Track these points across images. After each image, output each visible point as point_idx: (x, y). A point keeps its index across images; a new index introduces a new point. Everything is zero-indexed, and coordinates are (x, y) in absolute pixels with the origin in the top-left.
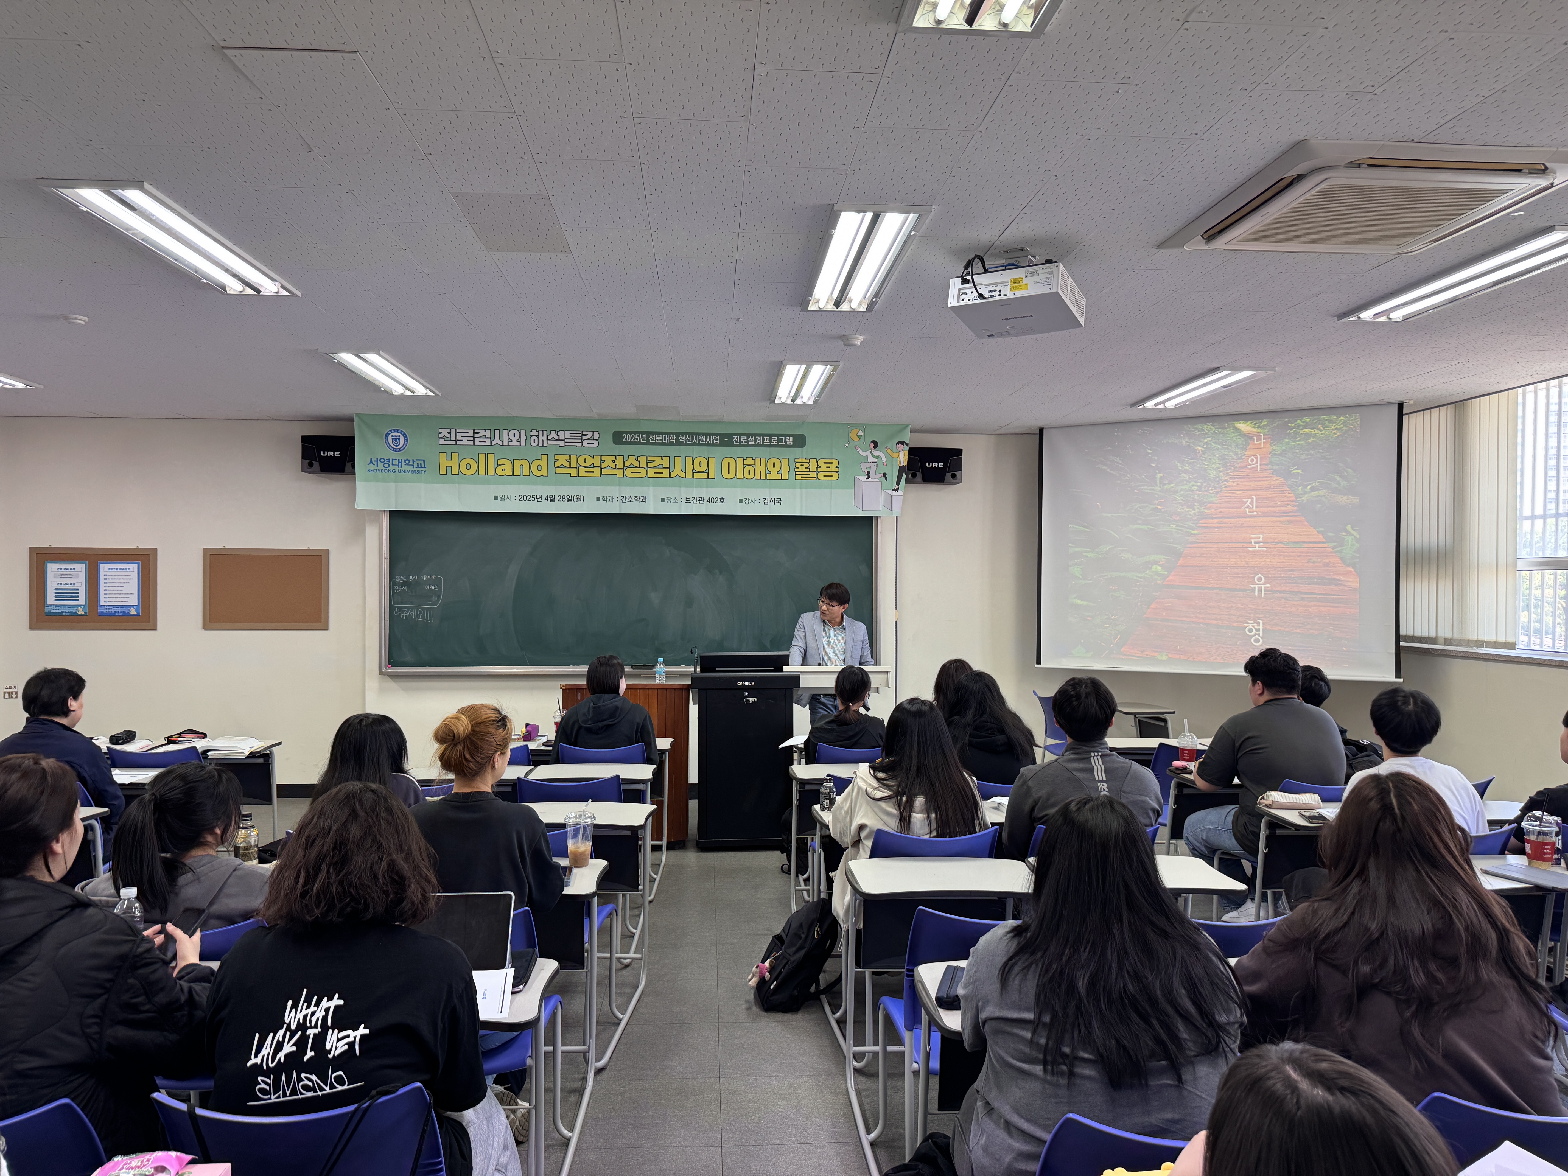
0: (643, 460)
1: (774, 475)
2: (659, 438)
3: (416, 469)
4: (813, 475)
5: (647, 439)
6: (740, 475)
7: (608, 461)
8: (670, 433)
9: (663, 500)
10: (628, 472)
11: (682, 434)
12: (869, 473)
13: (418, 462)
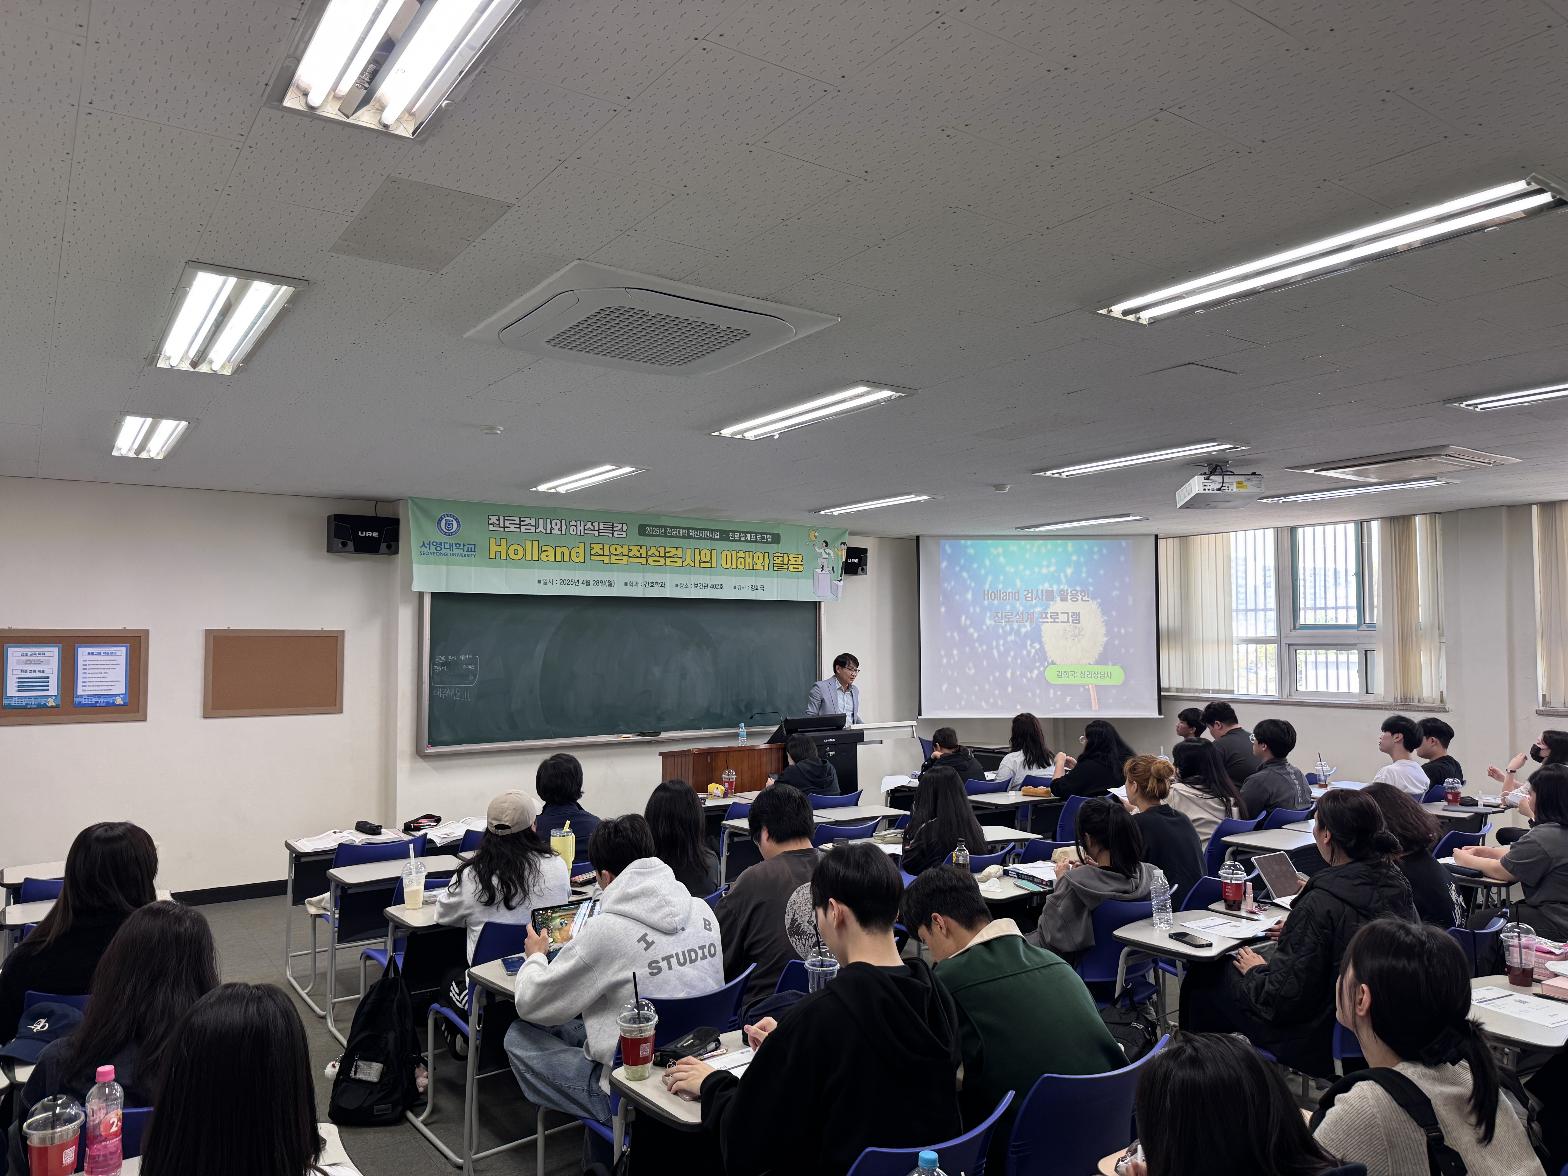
0: (662, 550)
1: (759, 567)
2: (674, 531)
3: (466, 553)
4: (785, 567)
5: (666, 533)
6: (734, 566)
7: (634, 551)
8: (683, 528)
9: (677, 586)
10: (650, 560)
11: (692, 529)
12: (823, 566)
13: (468, 546)
